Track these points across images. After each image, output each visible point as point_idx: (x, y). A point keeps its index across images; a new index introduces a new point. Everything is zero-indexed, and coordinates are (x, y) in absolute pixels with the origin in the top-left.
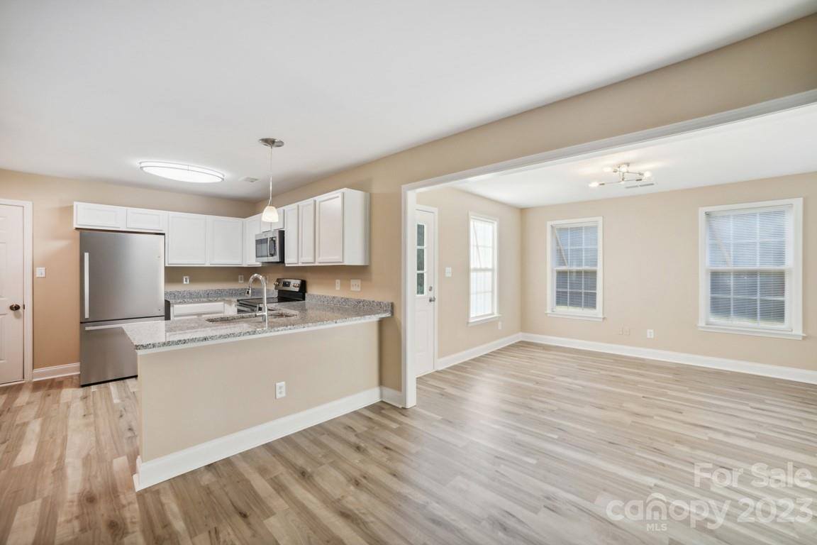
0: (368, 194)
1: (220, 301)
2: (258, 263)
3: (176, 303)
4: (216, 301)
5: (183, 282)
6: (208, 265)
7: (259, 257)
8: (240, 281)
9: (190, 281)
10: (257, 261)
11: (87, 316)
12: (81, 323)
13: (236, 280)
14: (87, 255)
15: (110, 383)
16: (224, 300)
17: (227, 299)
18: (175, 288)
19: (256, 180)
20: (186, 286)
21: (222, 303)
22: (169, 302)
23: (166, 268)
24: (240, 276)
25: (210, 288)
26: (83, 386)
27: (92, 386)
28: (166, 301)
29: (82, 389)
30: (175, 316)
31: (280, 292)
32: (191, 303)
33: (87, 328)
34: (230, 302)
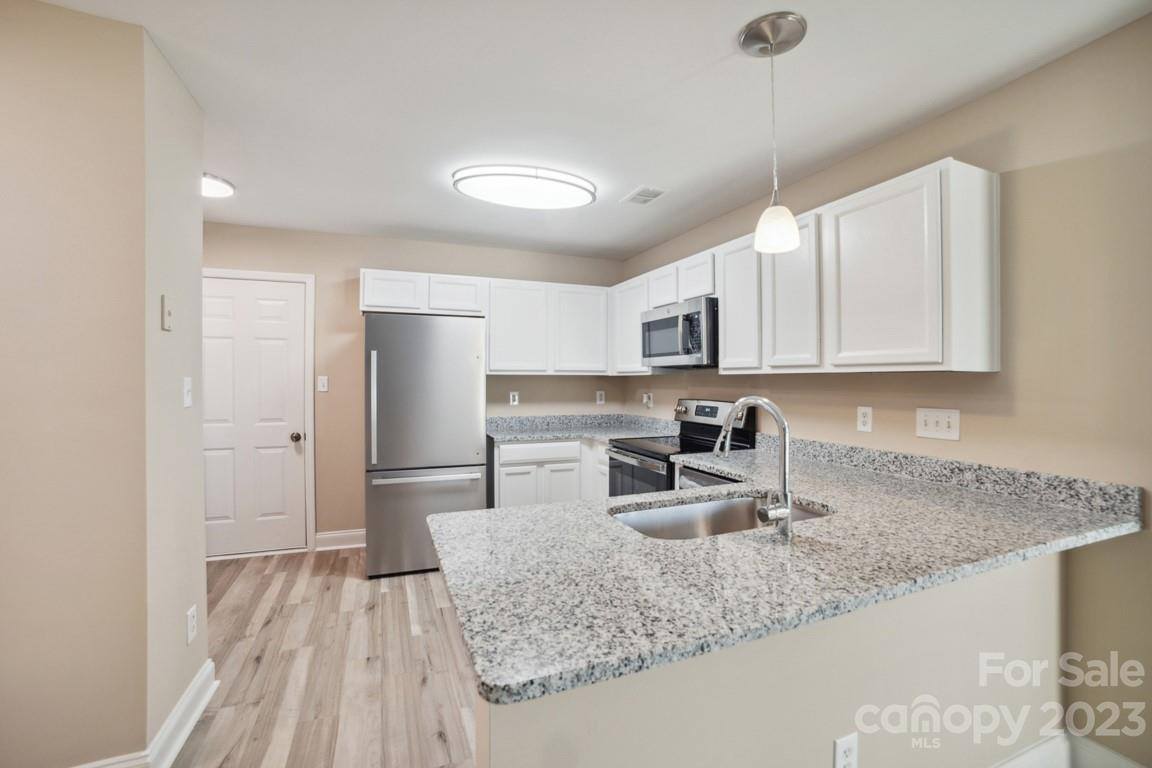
0: (996, 176)
1: (574, 439)
2: (645, 369)
3: (504, 442)
4: (567, 439)
5: (509, 402)
6: (550, 372)
7: (650, 356)
8: (598, 402)
9: (520, 402)
10: (643, 365)
11: (374, 461)
12: (368, 471)
13: (592, 399)
14: (374, 354)
15: (407, 577)
16: (580, 437)
17: (586, 435)
18: (500, 412)
19: (656, 195)
20: (515, 409)
21: (578, 443)
22: (492, 439)
23: (489, 378)
24: (598, 393)
25: (552, 414)
26: (371, 578)
27: (382, 580)
28: (488, 436)
29: (368, 583)
30: (502, 465)
31: (687, 427)
32: (527, 442)
33: (376, 482)
34: (591, 442)
